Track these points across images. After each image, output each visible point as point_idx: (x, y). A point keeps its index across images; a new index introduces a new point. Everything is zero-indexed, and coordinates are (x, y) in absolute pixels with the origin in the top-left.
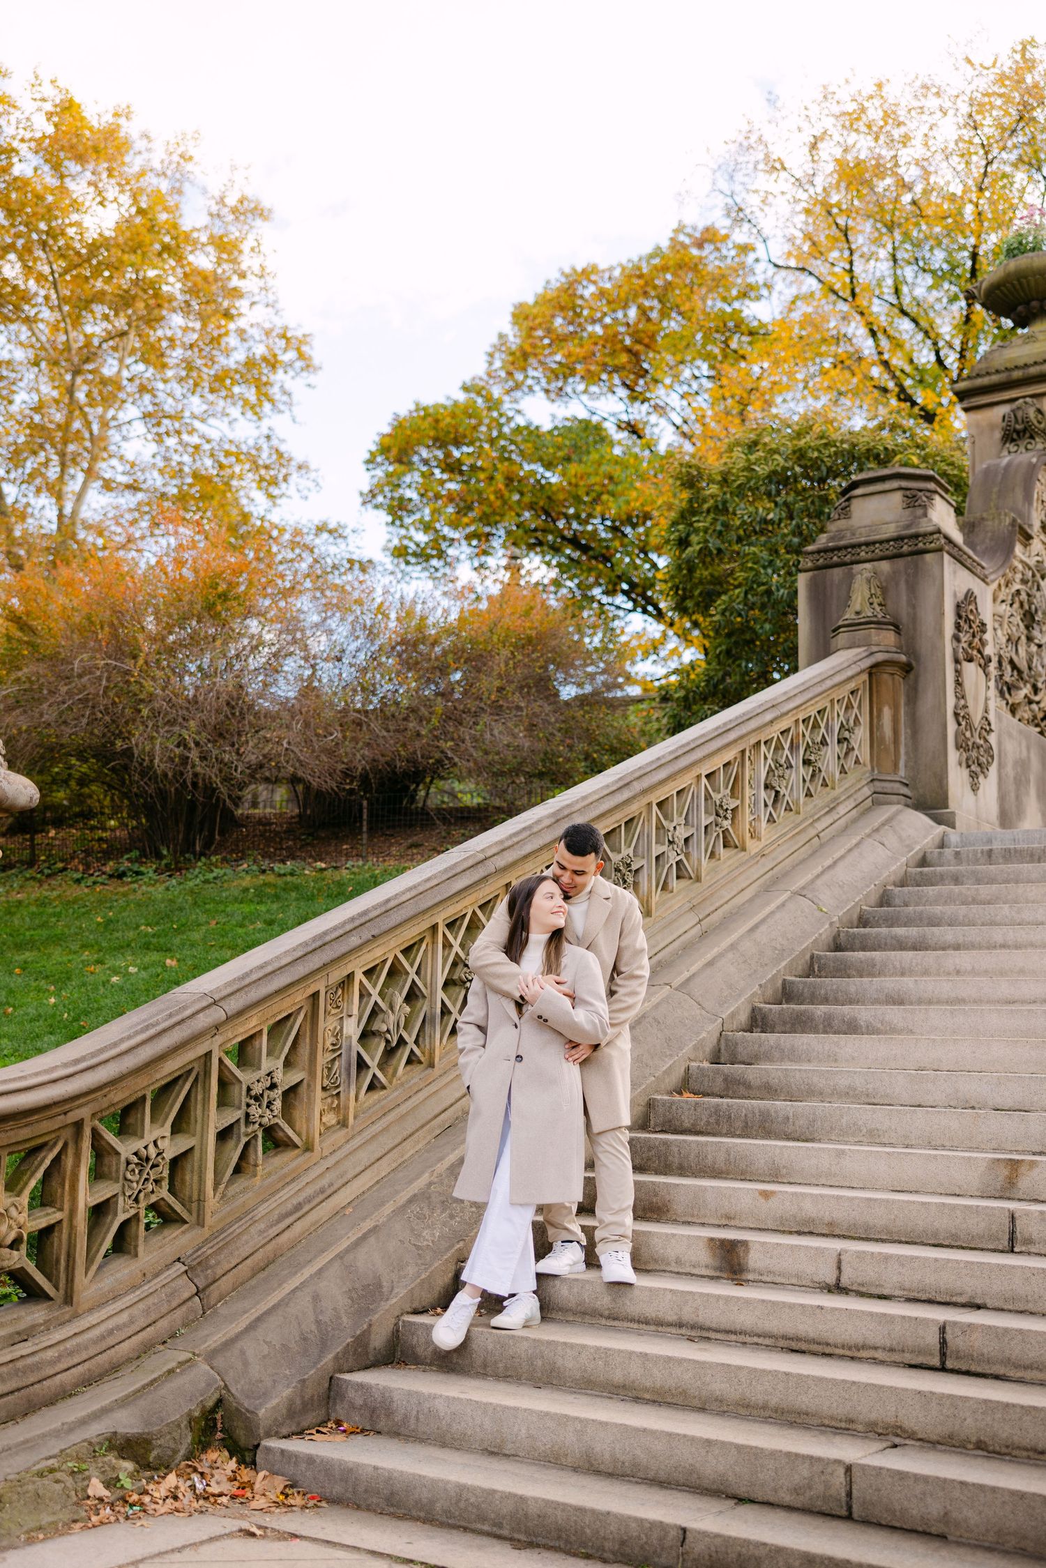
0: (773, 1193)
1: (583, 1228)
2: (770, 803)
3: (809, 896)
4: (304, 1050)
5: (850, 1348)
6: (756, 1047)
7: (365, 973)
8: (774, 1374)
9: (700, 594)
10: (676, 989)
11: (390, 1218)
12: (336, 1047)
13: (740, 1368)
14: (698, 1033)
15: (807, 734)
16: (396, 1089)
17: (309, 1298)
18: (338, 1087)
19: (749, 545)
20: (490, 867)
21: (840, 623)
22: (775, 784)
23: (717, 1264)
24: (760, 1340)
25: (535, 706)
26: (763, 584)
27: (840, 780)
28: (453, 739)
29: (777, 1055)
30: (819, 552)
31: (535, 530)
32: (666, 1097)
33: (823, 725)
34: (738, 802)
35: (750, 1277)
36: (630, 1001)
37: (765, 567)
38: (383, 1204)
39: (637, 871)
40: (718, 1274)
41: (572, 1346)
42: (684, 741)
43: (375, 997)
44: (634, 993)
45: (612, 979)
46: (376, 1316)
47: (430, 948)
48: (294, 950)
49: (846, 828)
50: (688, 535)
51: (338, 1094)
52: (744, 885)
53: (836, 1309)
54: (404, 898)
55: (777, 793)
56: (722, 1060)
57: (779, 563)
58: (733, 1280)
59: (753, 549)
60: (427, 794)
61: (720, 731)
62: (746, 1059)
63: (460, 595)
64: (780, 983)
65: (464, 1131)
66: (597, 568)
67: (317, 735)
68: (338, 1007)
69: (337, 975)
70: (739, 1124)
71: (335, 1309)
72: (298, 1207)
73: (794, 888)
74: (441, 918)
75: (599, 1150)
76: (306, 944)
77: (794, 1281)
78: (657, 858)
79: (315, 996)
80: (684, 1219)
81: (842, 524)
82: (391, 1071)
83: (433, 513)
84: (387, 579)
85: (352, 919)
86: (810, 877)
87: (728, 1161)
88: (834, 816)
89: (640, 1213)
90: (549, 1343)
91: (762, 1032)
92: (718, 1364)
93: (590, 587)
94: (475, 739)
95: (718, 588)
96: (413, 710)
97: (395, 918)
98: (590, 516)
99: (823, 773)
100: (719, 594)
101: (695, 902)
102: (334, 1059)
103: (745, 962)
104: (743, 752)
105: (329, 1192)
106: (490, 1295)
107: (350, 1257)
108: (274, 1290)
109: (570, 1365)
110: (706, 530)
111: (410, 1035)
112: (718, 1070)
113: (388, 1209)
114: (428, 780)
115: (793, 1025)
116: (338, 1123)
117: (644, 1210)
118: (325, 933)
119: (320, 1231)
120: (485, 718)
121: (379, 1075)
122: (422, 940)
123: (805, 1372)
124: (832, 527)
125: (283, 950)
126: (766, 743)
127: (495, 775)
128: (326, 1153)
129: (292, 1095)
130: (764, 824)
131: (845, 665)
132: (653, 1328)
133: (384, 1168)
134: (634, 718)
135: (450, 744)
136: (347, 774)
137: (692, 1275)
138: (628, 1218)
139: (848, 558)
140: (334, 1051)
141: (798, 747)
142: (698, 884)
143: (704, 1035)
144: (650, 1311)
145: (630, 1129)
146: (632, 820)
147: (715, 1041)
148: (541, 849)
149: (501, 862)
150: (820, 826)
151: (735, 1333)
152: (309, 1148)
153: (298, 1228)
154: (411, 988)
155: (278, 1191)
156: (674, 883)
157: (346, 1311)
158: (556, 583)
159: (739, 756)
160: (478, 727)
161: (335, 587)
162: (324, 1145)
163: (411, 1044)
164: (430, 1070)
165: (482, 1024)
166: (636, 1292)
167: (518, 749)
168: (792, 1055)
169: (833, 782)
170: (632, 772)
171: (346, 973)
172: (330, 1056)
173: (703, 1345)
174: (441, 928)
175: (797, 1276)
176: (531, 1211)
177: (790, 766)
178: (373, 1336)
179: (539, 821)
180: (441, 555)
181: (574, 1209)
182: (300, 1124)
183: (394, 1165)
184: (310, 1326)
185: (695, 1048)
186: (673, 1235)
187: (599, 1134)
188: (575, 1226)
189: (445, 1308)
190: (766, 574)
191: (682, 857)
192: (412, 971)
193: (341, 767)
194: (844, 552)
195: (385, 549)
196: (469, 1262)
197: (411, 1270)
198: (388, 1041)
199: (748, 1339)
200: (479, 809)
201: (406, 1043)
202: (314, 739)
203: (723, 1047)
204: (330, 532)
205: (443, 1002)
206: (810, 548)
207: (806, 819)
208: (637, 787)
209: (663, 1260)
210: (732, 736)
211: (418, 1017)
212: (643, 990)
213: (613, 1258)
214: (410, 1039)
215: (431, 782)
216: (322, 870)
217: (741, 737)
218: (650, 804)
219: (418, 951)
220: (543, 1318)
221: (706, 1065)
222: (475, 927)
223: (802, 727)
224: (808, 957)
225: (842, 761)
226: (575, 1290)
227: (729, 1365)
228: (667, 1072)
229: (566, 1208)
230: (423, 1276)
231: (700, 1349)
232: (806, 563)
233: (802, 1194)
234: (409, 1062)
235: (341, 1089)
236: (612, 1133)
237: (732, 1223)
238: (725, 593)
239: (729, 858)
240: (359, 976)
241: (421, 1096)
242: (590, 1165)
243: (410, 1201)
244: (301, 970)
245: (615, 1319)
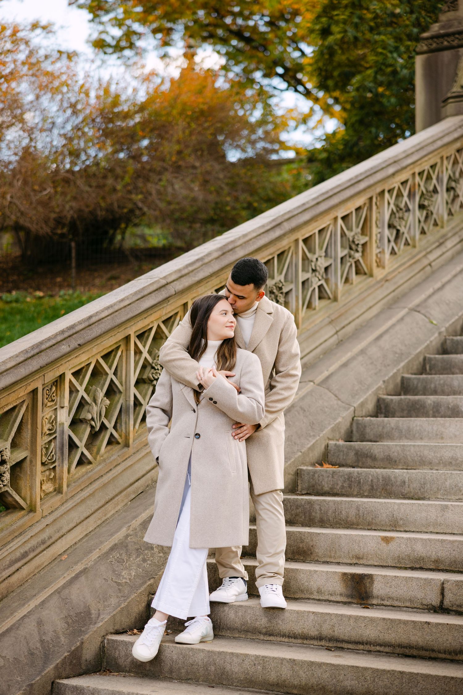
0: (392, 538)
1: (246, 567)
2: (392, 239)
3: (423, 311)
4: (27, 434)
5: (450, 653)
6: (380, 428)
7: (74, 374)
8: (392, 673)
9: (340, 75)
10: (318, 385)
11: (96, 562)
12: (52, 432)
13: (366, 669)
14: (335, 419)
15: (422, 184)
16: (100, 464)
17: (34, 623)
18: (54, 462)
19: (379, 34)
20: (171, 290)
21: (449, 95)
22: (396, 224)
23: (349, 593)
24: (382, 649)
25: (207, 167)
26: (391, 65)
27: (448, 221)
28: (142, 193)
29: (396, 434)
30: (432, 38)
31: (208, 25)
32: (310, 468)
33: (434, 177)
34: (366, 239)
35: (375, 602)
36: (286, 394)
37: (391, 52)
38: (90, 551)
39: (287, 293)
40: (350, 600)
41: (237, 655)
42: (324, 190)
43: (82, 393)
44: (288, 388)
45: (271, 377)
46: (87, 636)
47: (124, 354)
48: (17, 356)
49: (452, 258)
50: (329, 26)
51: (55, 467)
52: (371, 304)
53: (440, 624)
54: (103, 315)
55: (398, 231)
56: (354, 439)
57: (402, 49)
58: (361, 604)
59: (383, 37)
60: (123, 238)
61: (353, 182)
62: (372, 437)
63: (147, 79)
64: (399, 380)
65: (153, 495)
66: (257, 57)
67: (34, 191)
68: (53, 401)
69: (51, 375)
70: (367, 487)
71: (55, 631)
72: (25, 555)
73: (411, 305)
74: (132, 330)
75: (259, 507)
76: (26, 351)
77: (408, 604)
78: (303, 283)
79: (34, 392)
80: (324, 560)
81: (451, 15)
82: (95, 450)
83: (125, 12)
84: (87, 66)
85: (63, 332)
86: (423, 297)
87: (358, 515)
88: (443, 249)
89: (290, 556)
90: (220, 653)
91: (385, 417)
92: (349, 666)
93: (252, 71)
94: (159, 193)
95: (353, 70)
96: (112, 170)
97: (96, 331)
98: (252, 13)
99: (435, 216)
100: (353, 75)
101: (333, 317)
102: (51, 441)
103: (372, 363)
104: (371, 199)
105: (48, 543)
106: (175, 618)
107: (67, 591)
108: (8, 618)
109: (236, 670)
110: (345, 22)
111: (110, 422)
112: (351, 446)
113: (95, 555)
114: (123, 226)
115: (409, 411)
116: (55, 490)
117: (293, 553)
118: (41, 343)
119: (42, 573)
120: (167, 176)
121: (86, 453)
122: (118, 348)
123: (416, 671)
124: (443, 18)
125: (8, 356)
126: (389, 191)
127: (176, 221)
128: (45, 513)
129: (18, 469)
130: (387, 255)
131: (453, 128)
132: (299, 641)
133: (91, 524)
134: (286, 175)
135: (140, 196)
136: (59, 222)
137: (330, 601)
138: (281, 560)
139: (456, 43)
140: (50, 435)
141: (414, 195)
142: (335, 303)
143: (340, 420)
144: (298, 629)
145: (284, 491)
146: (282, 253)
147: (349, 424)
148: (211, 276)
149: (179, 286)
150: (432, 257)
151: (362, 643)
152: (32, 509)
153: (25, 570)
154: (110, 385)
155: (9, 542)
156: (317, 303)
157: (64, 633)
158: (225, 68)
159: (367, 202)
160: (162, 183)
161: (47, 74)
162: (44, 507)
163: (111, 430)
164: (126, 449)
165: (167, 408)
166: (287, 614)
167: (194, 200)
168: (409, 435)
169: (442, 222)
170: (283, 215)
171: (58, 374)
172: (47, 439)
173: (337, 653)
174: (133, 339)
175: (410, 601)
176: (205, 553)
177: (408, 210)
178: (84, 651)
179: (209, 254)
180: (131, 46)
181: (240, 553)
182: (25, 491)
183: (99, 522)
184: (35, 644)
185: (333, 430)
186: (316, 571)
187: (259, 495)
188: (240, 566)
189: (141, 629)
190: (393, 58)
191: (323, 282)
192: (110, 372)
193: (53, 216)
194: (452, 38)
195: (88, 41)
196: (157, 594)
197: (113, 601)
198: (92, 427)
199: (372, 648)
200: (164, 248)
201: (107, 428)
202: (32, 194)
203: (354, 429)
204: (44, 28)
205: (135, 397)
206: (425, 35)
207: (420, 252)
208: (287, 226)
209: (307, 591)
210: (362, 186)
211: (115, 408)
212: (296, 386)
213: (269, 589)
214: (110, 425)
215: (126, 228)
216: (40, 298)
217: (369, 187)
218: (297, 241)
219: (115, 356)
220: (216, 636)
221: (341, 443)
222: (160, 337)
223: (417, 179)
224: (421, 359)
225: (450, 206)
226: (240, 614)
227: (357, 667)
228: (311, 449)
229: (233, 552)
230: (123, 606)
231: (336, 656)
232: (423, 46)
233: (415, 539)
234: (109, 443)
235: (56, 464)
236: (270, 494)
237: (361, 562)
238: (359, 72)
239: (360, 283)
240: (69, 376)
241: (119, 469)
242: (253, 520)
243: (112, 549)
244: (23, 372)
245: (270, 635)
